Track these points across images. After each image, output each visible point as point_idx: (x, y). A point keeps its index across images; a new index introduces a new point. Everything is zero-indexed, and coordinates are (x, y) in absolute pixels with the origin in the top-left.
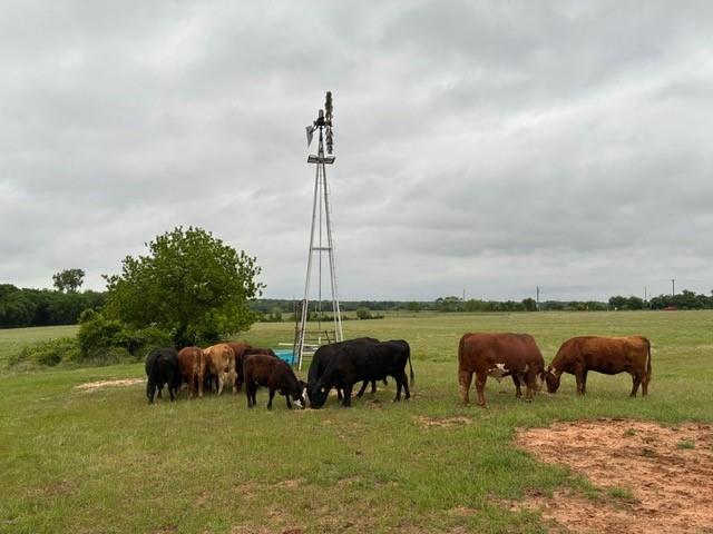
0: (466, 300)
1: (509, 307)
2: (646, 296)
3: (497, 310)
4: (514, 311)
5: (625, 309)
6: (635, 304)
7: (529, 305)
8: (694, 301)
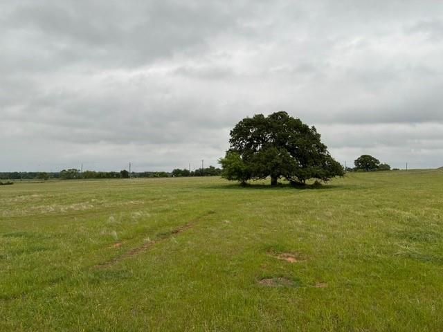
0: (83, 171)
1: (111, 175)
2: (192, 169)
3: (104, 177)
4: (114, 178)
5: (180, 176)
6: (185, 173)
7: (124, 174)
8: (214, 171)
